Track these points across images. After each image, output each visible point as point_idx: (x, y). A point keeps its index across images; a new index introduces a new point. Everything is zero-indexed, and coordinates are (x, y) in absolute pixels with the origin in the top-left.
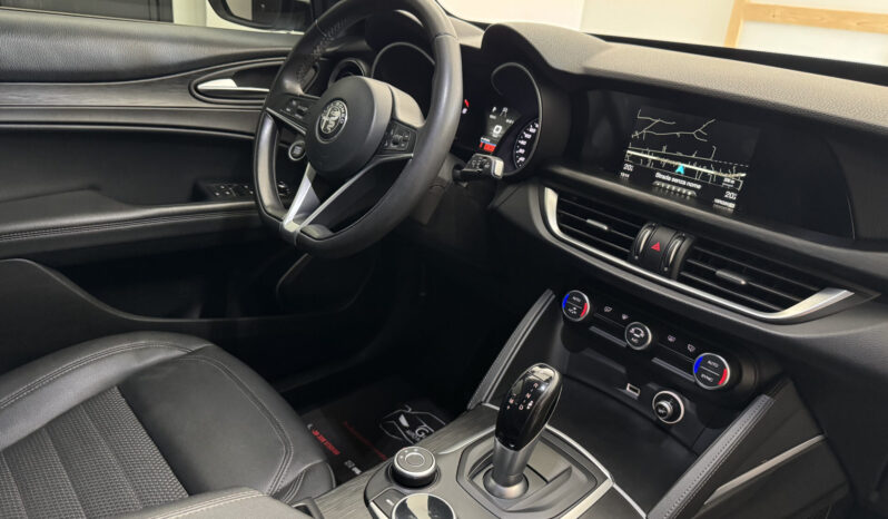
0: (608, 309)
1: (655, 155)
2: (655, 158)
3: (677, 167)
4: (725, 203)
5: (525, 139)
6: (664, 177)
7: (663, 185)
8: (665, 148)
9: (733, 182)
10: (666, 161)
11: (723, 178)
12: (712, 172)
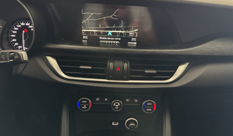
0: (98, 99)
1: (96, 29)
2: (97, 31)
3: (108, 33)
4: (132, 43)
5: (14, 34)
6: (103, 38)
7: (104, 42)
8: (100, 25)
9: (133, 34)
10: (102, 31)
11: (129, 33)
12: (124, 32)
